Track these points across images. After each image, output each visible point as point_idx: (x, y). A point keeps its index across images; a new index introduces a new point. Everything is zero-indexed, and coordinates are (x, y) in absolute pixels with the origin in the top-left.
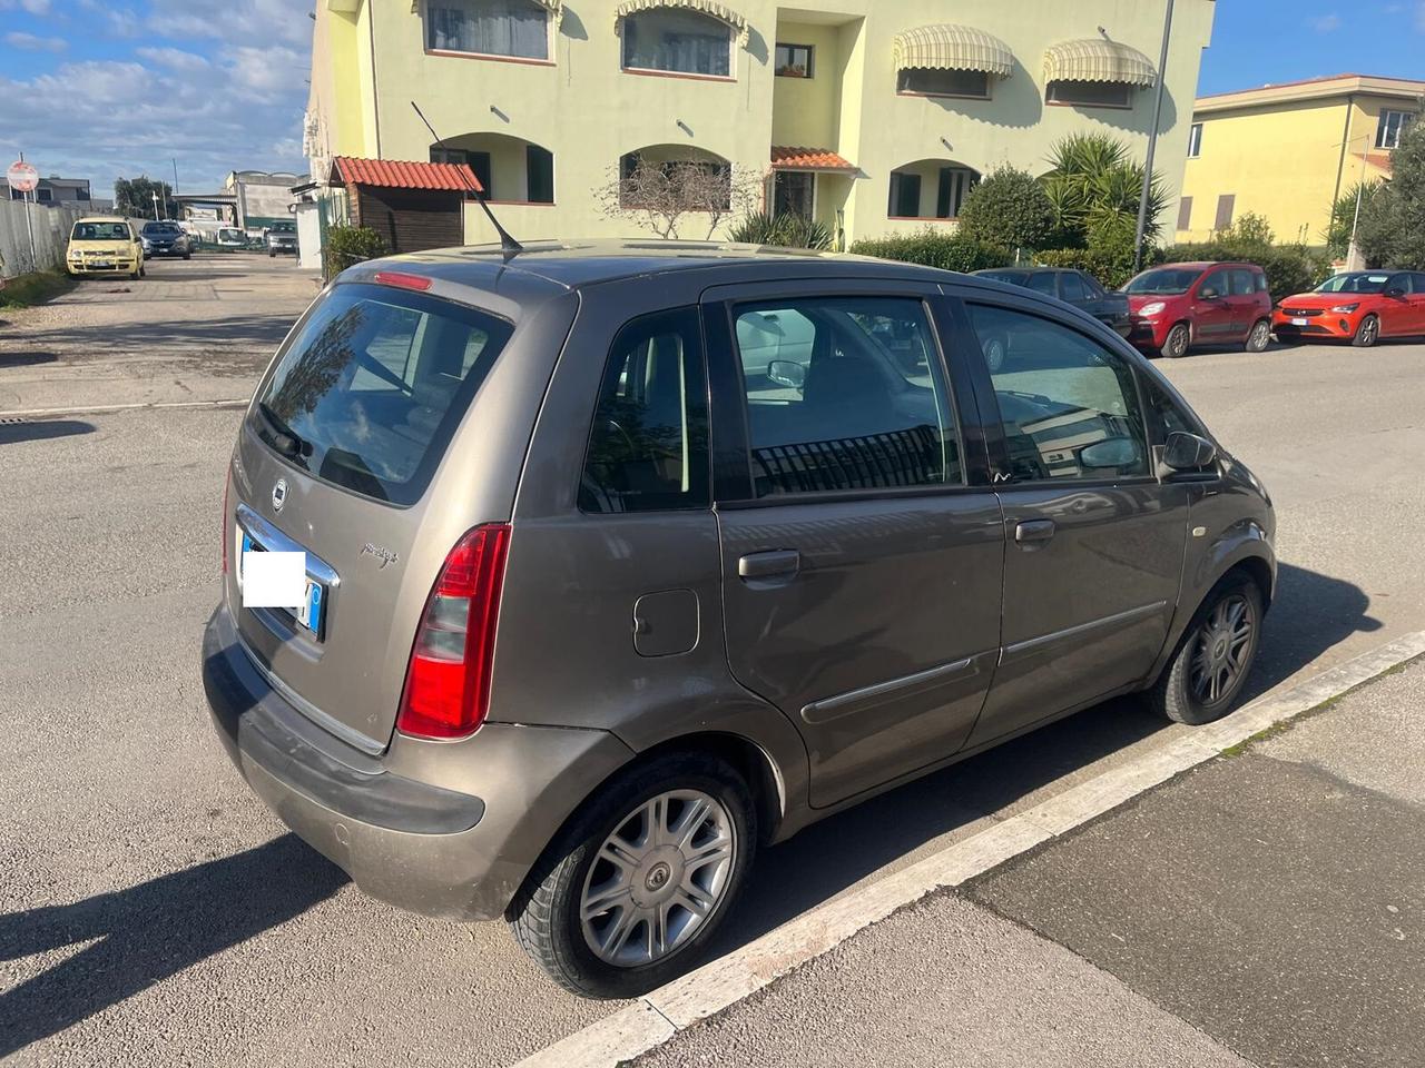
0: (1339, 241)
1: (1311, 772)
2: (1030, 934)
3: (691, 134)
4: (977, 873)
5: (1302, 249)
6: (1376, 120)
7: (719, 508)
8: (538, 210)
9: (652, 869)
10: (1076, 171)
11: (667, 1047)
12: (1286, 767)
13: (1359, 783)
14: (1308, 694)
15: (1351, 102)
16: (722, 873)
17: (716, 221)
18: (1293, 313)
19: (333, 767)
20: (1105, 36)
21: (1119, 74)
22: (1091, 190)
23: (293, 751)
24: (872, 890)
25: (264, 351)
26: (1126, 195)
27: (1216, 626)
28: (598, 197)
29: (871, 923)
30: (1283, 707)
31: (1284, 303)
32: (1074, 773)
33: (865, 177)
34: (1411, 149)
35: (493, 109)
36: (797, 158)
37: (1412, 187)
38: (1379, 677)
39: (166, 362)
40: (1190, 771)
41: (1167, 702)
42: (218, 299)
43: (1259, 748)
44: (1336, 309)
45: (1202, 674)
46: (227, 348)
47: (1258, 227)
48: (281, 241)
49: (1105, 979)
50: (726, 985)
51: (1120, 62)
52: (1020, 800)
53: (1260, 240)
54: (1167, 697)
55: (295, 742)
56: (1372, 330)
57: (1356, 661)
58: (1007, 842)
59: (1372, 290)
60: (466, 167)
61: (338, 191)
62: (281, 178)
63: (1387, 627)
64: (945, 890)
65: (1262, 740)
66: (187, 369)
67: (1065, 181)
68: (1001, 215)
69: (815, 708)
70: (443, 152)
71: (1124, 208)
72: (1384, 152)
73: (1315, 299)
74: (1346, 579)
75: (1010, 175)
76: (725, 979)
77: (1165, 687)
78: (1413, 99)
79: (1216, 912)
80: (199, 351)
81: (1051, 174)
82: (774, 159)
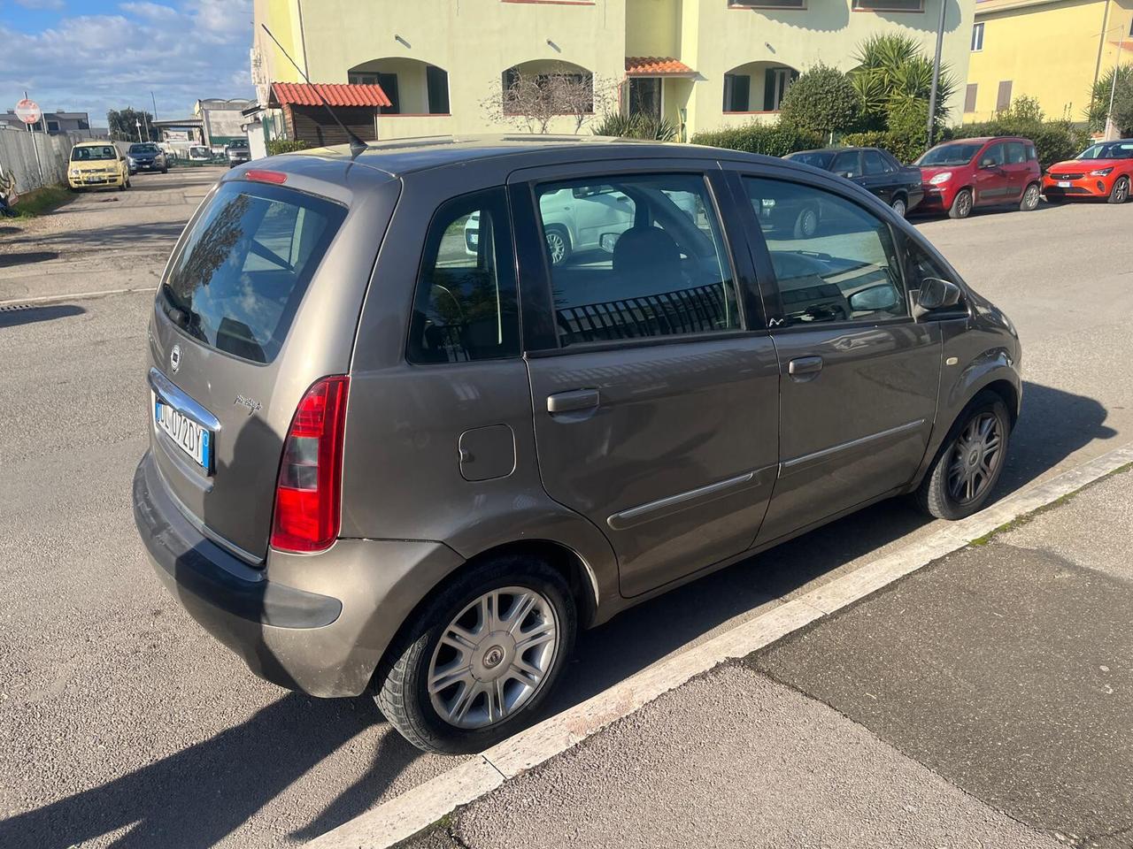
0: (1098, 116)
1: (1045, 556)
2: (799, 695)
3: (559, 50)
4: (760, 647)
5: (1066, 125)
7: (528, 357)
8: (439, 120)
9: (488, 651)
10: (878, 66)
11: (496, 793)
12: (1025, 552)
13: (1084, 564)
14: (1048, 492)
16: (548, 652)
17: (580, 122)
18: (1058, 177)
22: (891, 81)
24: (673, 663)
26: (920, 84)
27: (970, 439)
28: (484, 105)
29: (670, 690)
30: (1026, 503)
31: (1052, 169)
32: (850, 563)
33: (702, 79)
35: (397, 38)
36: (647, 66)
38: (1109, 476)
39: (142, 256)
40: (942, 559)
41: (929, 502)
42: (186, 203)
43: (1002, 538)
44: (1094, 173)
45: (959, 478)
47: (1031, 108)
48: (238, 155)
49: (858, 730)
50: (548, 742)
52: (804, 586)
53: (1033, 118)
54: (929, 498)
56: (1124, 190)
57: (1090, 464)
58: (787, 621)
59: (1124, 156)
60: (377, 86)
61: (278, 112)
62: (236, 103)
63: (1121, 435)
64: (733, 662)
65: (1005, 531)
66: (159, 261)
67: (869, 74)
68: (815, 105)
69: (619, 517)
70: (359, 75)
71: (919, 95)
73: (1077, 165)
74: (1089, 396)
75: (823, 71)
76: (549, 737)
77: (927, 490)
79: (955, 674)
80: (169, 246)
81: (857, 69)
82: (627, 68)
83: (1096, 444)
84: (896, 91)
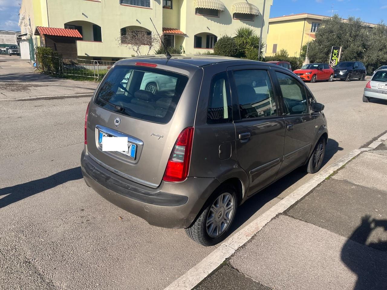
0: (303, 56)
1: (346, 182)
2: (304, 222)
3: (140, 23)
4: (286, 209)
5: (295, 58)
6: (311, 25)
8: (97, 44)
9: (219, 213)
10: (242, 37)
11: (235, 254)
12: (341, 181)
13: (358, 184)
14: (337, 164)
15: (305, 20)
16: (231, 213)
17: (150, 48)
19: (143, 192)
20: (247, 2)
21: (251, 12)
22: (246, 42)
23: (129, 189)
24: (264, 215)
25: (24, 84)
26: (255, 43)
27: (317, 149)
28: (117, 40)
29: (268, 223)
30: (334, 168)
31: (295, 71)
32: (291, 186)
33: (188, 37)
34: (321, 32)
35: (83, 14)
36: (169, 31)
37: (321, 42)
38: (351, 160)
40: (321, 183)
42: (2, 68)
43: (334, 177)
45: (315, 161)
46: (13, 83)
47: (285, 53)
48: (13, 51)
49: (324, 230)
51: (251, 9)
52: (282, 193)
53: (285, 56)
54: (308, 167)
55: (129, 187)
56: (315, 79)
57: (345, 157)
58: (289, 202)
59: (314, 68)
60: (77, 30)
61: (38, 37)
62: (10, 32)
63: (344, 149)
64: (280, 214)
65: (333, 176)
66: (3, 89)
67: (239, 39)
68: (225, 48)
69: (252, 171)
70: (68, 26)
71: (255, 47)
72: (314, 33)
73: (301, 71)
75: (227, 37)
76: (240, 238)
78: (320, 20)
79: (341, 214)
80: (4, 84)
81: (235, 37)
82: (163, 31)
83: (339, 152)
84: (248, 45)
